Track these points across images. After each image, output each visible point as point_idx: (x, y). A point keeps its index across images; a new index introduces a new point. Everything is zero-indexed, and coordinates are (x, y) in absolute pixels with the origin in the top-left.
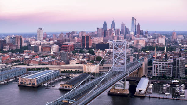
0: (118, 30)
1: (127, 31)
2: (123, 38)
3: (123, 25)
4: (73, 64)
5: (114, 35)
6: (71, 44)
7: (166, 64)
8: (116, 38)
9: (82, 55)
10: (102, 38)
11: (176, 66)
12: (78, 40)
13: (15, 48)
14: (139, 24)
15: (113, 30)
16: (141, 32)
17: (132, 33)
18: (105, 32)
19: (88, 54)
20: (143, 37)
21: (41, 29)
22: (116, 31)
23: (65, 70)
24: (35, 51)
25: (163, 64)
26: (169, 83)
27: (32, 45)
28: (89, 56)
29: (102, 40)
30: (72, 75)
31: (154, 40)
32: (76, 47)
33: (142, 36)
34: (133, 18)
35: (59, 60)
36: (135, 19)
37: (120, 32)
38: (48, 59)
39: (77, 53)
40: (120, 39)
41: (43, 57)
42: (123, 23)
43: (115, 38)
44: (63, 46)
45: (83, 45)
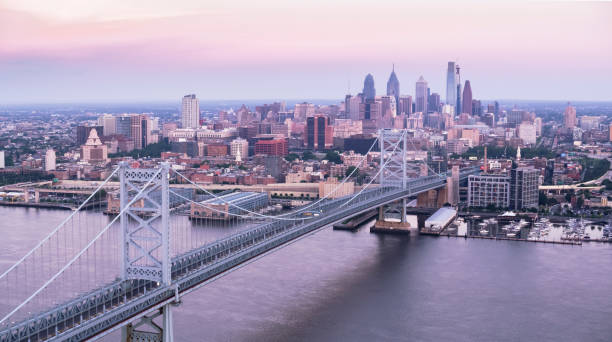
0: (407, 100)
1: (434, 103)
2: (421, 125)
3: (421, 86)
4: (294, 182)
5: (395, 114)
6: (279, 137)
7: (497, 180)
8: (399, 123)
9: (312, 163)
10: (361, 123)
11: (517, 185)
12: (293, 126)
13: (130, 147)
14: (467, 83)
15: (393, 98)
16: (473, 105)
17: (449, 110)
18: (368, 107)
19: (326, 162)
20: (477, 121)
21: (194, 96)
22: (401, 101)
23: (279, 193)
24: (189, 155)
25: (491, 180)
26: (495, 217)
27: (181, 140)
28: (328, 167)
29: (361, 128)
30: (295, 203)
31: (508, 131)
32: (291, 147)
33: (477, 116)
34: (451, 65)
35: (259, 173)
36: (458, 69)
37: (414, 105)
38: (232, 172)
39: (297, 161)
40: (412, 127)
41: (219, 167)
42: (421, 78)
43: (396, 122)
44: (260, 142)
45: (310, 140)
